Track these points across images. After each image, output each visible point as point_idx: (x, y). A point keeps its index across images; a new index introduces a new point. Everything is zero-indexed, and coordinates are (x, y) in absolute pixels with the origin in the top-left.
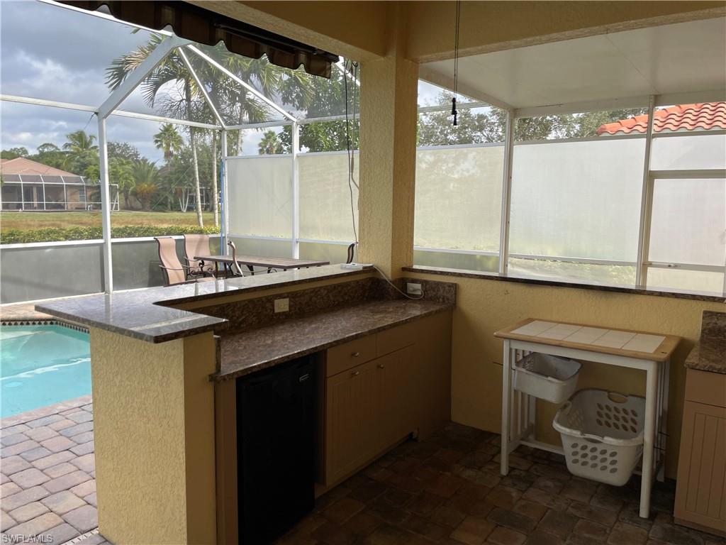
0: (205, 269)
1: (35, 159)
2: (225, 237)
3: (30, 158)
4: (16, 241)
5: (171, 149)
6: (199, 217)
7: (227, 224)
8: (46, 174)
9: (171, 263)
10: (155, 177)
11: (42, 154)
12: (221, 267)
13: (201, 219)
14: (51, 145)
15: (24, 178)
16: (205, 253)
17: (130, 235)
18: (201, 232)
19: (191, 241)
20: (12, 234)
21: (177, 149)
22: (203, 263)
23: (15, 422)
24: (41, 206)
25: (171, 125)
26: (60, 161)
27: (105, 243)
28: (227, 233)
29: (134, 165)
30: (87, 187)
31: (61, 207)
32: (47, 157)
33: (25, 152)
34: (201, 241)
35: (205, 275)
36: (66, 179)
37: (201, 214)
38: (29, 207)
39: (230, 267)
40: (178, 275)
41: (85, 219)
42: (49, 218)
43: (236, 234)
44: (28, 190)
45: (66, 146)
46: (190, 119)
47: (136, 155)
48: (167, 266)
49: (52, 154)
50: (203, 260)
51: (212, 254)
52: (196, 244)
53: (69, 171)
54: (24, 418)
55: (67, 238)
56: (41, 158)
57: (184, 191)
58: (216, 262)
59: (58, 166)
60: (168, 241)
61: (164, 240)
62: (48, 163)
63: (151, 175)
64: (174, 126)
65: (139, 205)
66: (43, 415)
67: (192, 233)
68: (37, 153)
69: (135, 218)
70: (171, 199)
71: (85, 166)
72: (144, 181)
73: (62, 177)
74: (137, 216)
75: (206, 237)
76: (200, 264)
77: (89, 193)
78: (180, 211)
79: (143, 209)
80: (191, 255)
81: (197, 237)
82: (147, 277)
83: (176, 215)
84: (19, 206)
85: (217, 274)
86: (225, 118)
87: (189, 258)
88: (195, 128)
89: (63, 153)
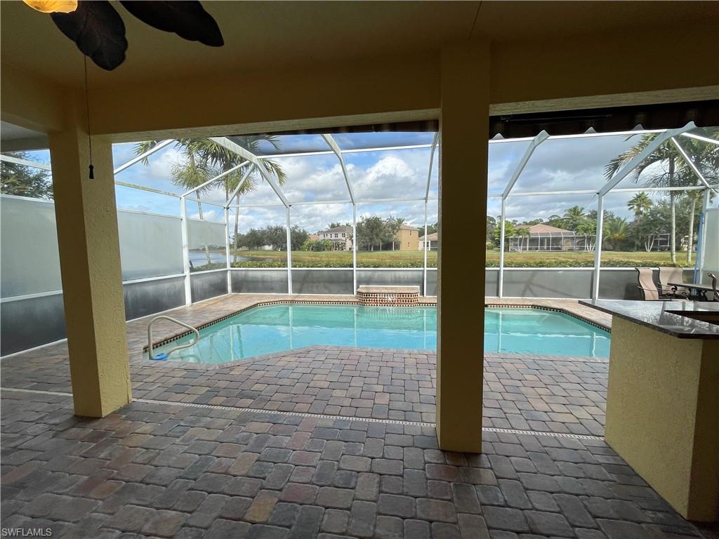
0: (676, 293)
1: (547, 224)
2: (699, 270)
3: (544, 224)
4: (543, 266)
5: (642, 209)
6: (672, 255)
7: (703, 260)
8: (552, 231)
9: (648, 285)
10: (626, 229)
11: (551, 221)
12: (694, 293)
13: (674, 256)
14: (556, 216)
15: (541, 234)
16: (679, 280)
17: (612, 266)
18: (674, 266)
19: (665, 272)
20: (541, 263)
21: (646, 208)
22: (676, 289)
23: (546, 359)
24: (548, 249)
25: (643, 193)
26: (561, 224)
27: (596, 270)
28: (702, 267)
29: (610, 222)
30: (576, 238)
31: (559, 249)
32: (553, 223)
33: (542, 221)
34: (674, 273)
35: (678, 297)
36: (564, 234)
37: (674, 253)
38: (542, 249)
39: (704, 293)
40: (653, 295)
41: (573, 256)
42: (552, 256)
43: (710, 268)
44: (542, 240)
45: (565, 215)
46: (672, 185)
47: (612, 216)
48: (644, 287)
49: (556, 221)
50: (676, 285)
51: (684, 282)
52: (669, 275)
53: (565, 229)
54: (552, 358)
55: (571, 266)
56: (551, 223)
57: (649, 237)
58: (690, 288)
59: (559, 227)
60: (647, 272)
61: (641, 270)
62: (554, 226)
63: (622, 227)
64: (646, 193)
65: (611, 247)
66: (561, 359)
67: (665, 266)
68: (548, 221)
69: (608, 255)
70: (637, 242)
71: (575, 226)
72: (616, 232)
73: (563, 232)
74: (610, 254)
75: (681, 270)
76: (672, 289)
77: (577, 241)
78: (645, 251)
79: (614, 250)
80: (664, 281)
81: (672, 269)
82: (623, 293)
83: (641, 253)
84: (537, 249)
85: (691, 298)
86: (708, 179)
87: (662, 283)
88: (676, 191)
89: (563, 219)
